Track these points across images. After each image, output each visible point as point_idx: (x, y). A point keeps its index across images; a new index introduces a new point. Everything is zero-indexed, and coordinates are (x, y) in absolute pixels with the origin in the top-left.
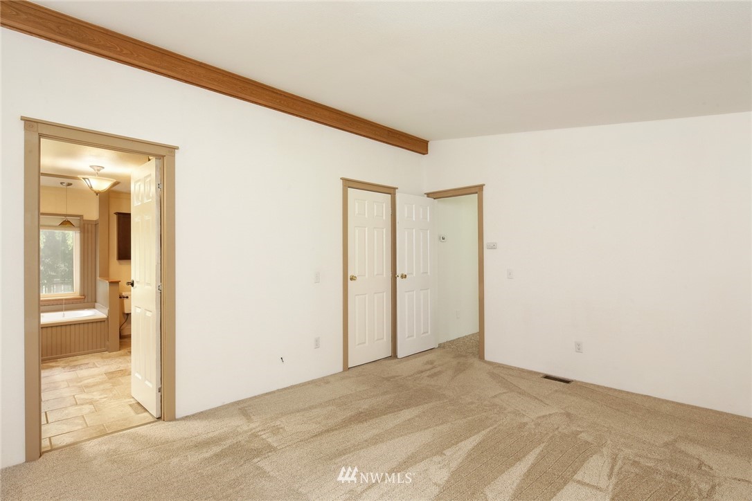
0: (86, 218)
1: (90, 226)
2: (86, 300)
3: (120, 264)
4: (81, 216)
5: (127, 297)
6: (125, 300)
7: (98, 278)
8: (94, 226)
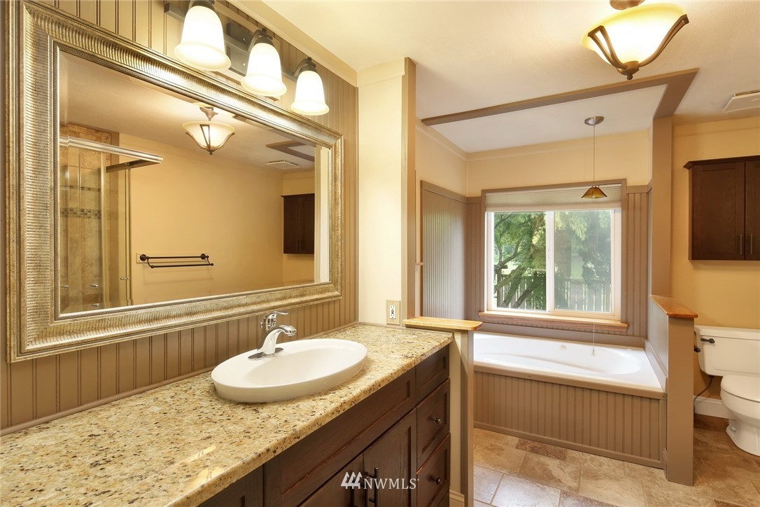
0: (630, 183)
1: (637, 196)
2: (630, 332)
3: (696, 268)
4: (622, 181)
5: (712, 341)
6: (707, 348)
7: (650, 295)
8: (644, 196)
